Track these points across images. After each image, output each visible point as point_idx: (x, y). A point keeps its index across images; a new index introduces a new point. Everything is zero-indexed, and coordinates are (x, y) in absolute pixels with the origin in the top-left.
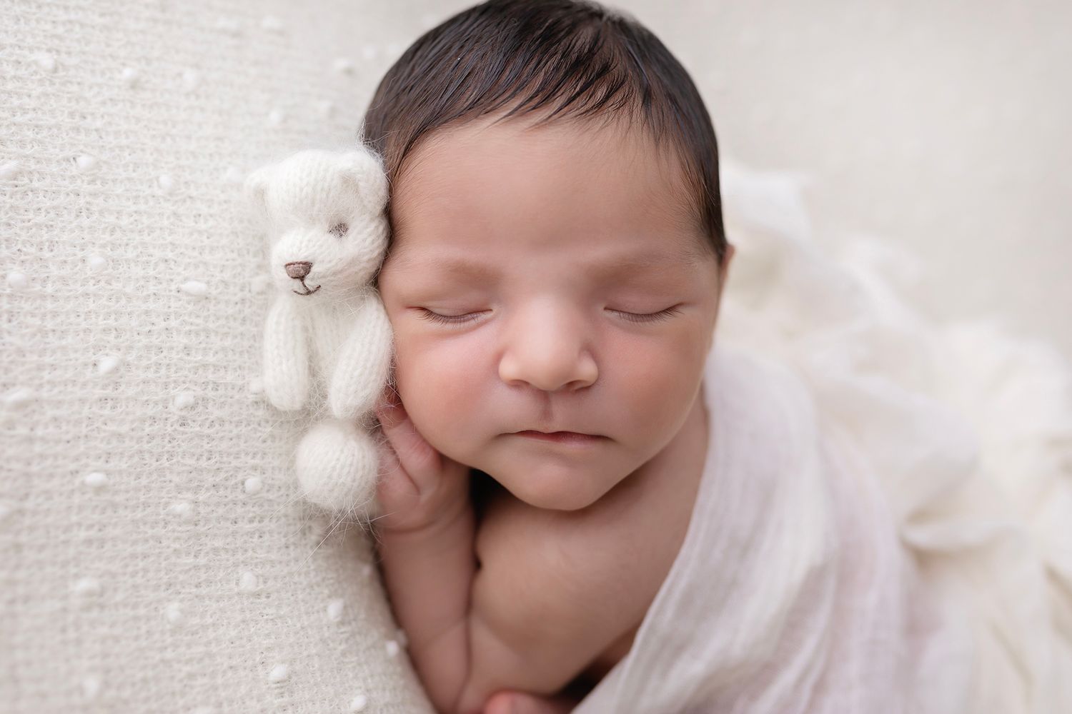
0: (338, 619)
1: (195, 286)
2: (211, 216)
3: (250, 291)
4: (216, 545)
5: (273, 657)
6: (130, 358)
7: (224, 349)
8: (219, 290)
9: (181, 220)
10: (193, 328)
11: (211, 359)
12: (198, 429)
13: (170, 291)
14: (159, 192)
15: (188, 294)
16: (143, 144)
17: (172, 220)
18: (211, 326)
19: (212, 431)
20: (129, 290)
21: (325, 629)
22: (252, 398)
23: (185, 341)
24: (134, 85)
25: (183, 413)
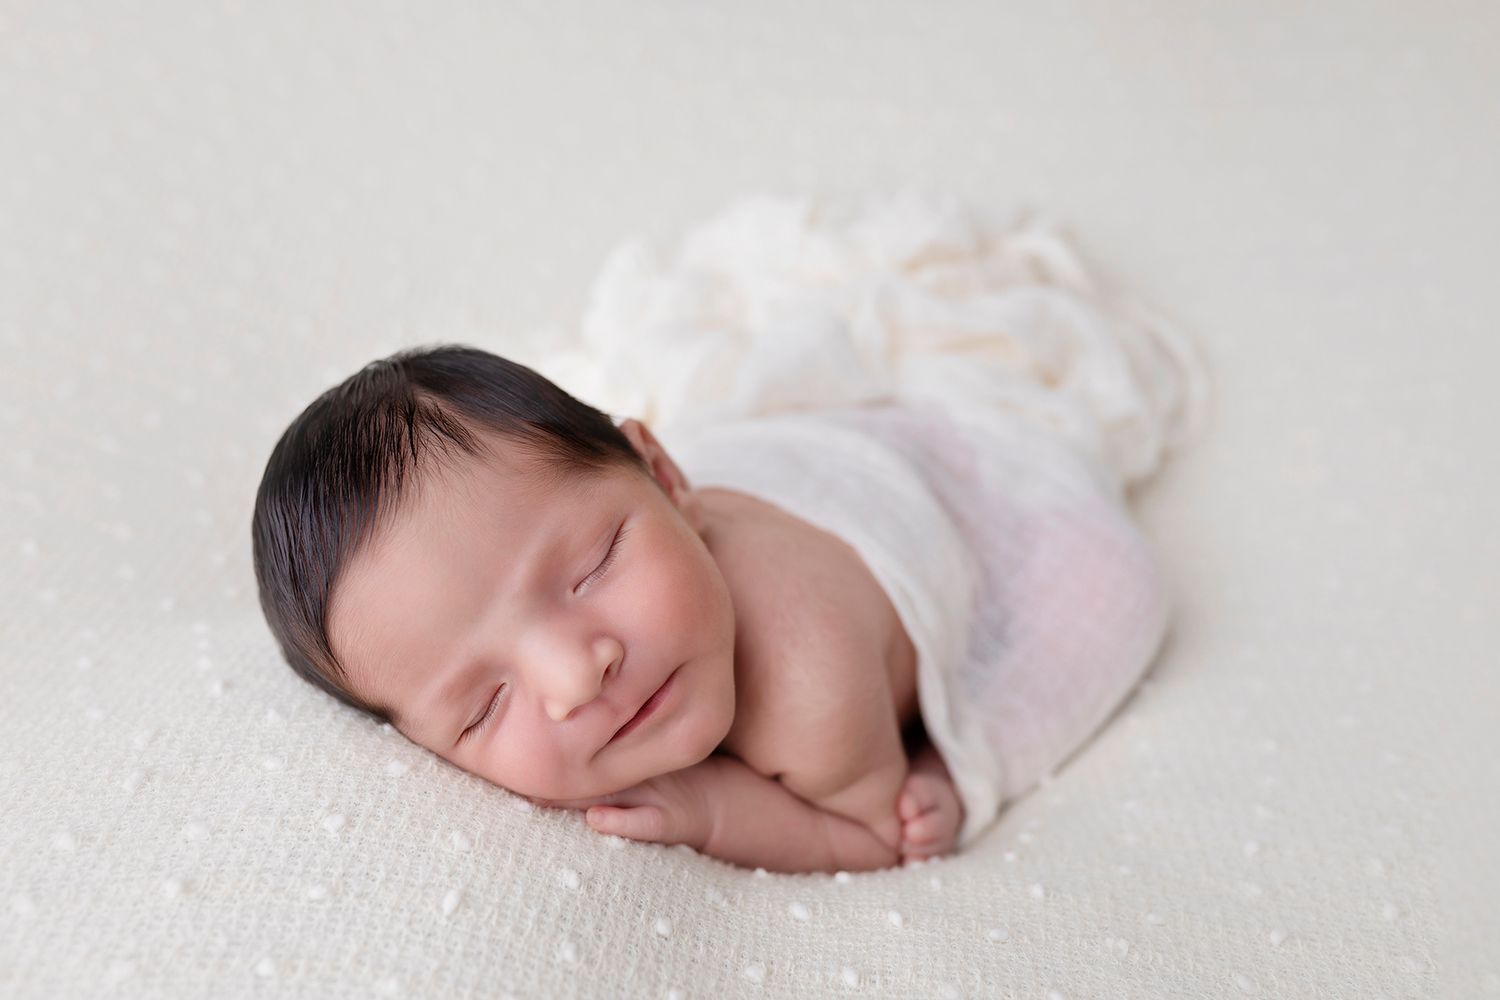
0: (810, 911)
1: (450, 901)
2: (371, 863)
3: (468, 853)
4: (713, 985)
5: (834, 978)
6: (511, 986)
7: (526, 897)
8: (460, 881)
9: (368, 894)
10: (495, 917)
11: (533, 913)
12: (601, 952)
13: (447, 926)
14: (329, 904)
15: (456, 910)
16: (263, 903)
17: (366, 902)
18: (496, 900)
19: (605, 939)
20: (434, 965)
21: (816, 926)
22: (583, 890)
23: (508, 929)
24: (187, 887)
25: (583, 958)
